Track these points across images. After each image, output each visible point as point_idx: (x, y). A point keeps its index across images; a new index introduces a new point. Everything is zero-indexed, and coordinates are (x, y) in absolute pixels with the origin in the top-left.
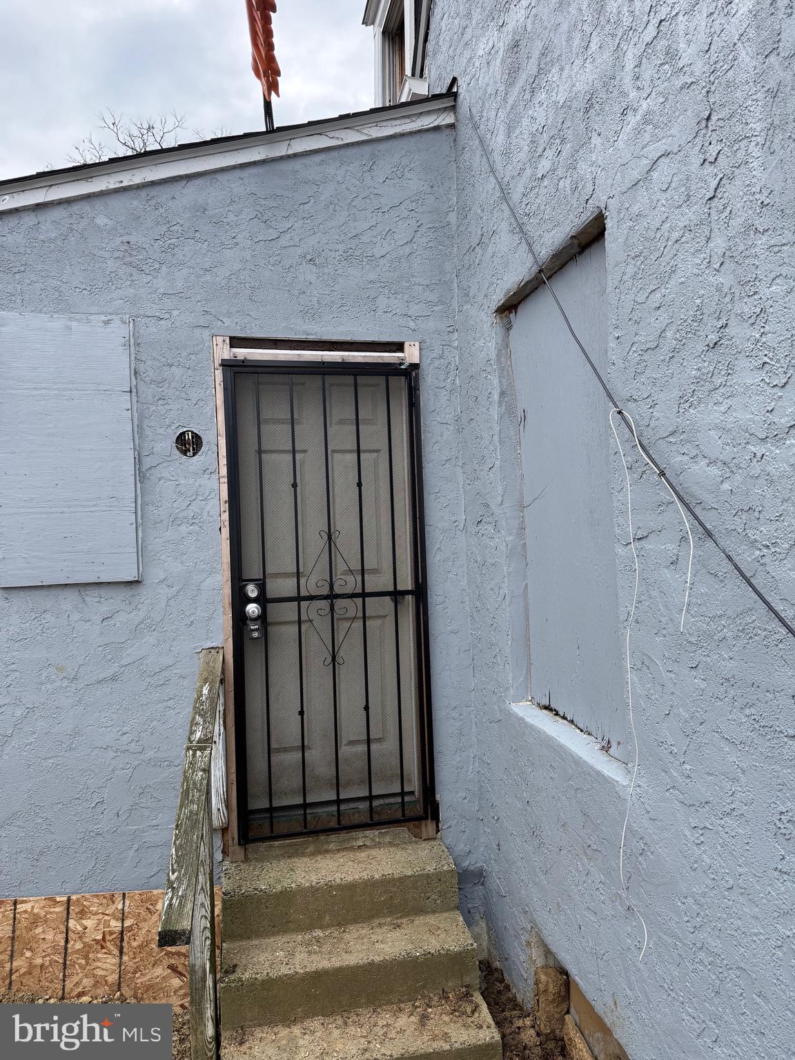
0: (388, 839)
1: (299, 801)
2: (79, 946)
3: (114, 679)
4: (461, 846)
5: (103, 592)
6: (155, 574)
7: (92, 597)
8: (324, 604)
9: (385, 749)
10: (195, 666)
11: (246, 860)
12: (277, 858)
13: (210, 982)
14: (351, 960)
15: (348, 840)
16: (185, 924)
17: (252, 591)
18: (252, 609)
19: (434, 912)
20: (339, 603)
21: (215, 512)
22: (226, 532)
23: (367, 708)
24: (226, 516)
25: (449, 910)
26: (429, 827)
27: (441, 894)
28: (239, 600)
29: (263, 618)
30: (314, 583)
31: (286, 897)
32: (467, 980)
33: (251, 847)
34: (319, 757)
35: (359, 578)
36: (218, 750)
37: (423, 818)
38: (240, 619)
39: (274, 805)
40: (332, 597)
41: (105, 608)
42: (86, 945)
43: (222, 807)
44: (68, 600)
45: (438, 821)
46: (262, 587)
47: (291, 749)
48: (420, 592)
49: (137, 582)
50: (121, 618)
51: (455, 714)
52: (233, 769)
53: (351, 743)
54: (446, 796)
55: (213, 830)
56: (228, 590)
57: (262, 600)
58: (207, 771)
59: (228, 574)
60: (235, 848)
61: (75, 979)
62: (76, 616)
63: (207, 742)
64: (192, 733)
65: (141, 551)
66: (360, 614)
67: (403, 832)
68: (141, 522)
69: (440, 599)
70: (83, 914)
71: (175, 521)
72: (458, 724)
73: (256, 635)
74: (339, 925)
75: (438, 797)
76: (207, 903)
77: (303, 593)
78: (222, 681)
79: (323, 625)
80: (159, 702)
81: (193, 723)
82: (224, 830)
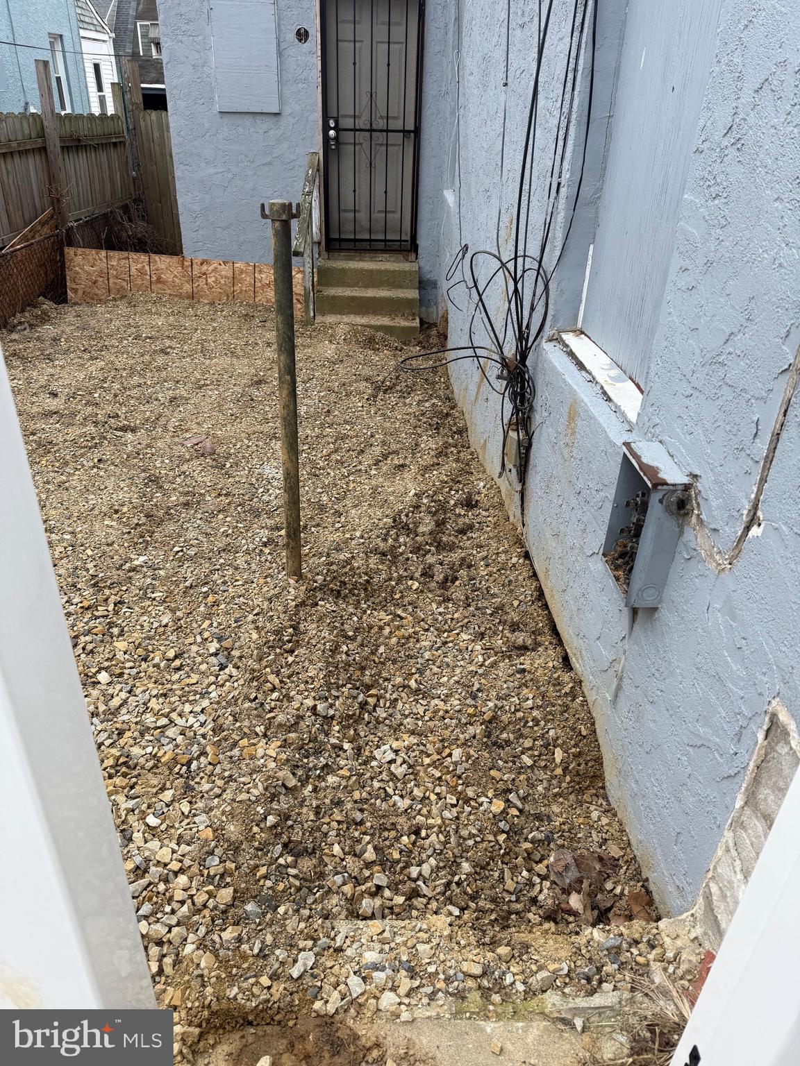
0: (393, 259)
1: (353, 237)
2: (260, 285)
3: (270, 164)
4: (427, 268)
5: (264, 117)
6: (287, 111)
7: (259, 119)
8: (367, 134)
9: (394, 217)
10: (305, 161)
11: (329, 259)
12: (342, 260)
13: (312, 295)
14: (367, 295)
15: (375, 257)
16: (302, 250)
17: (332, 124)
18: (332, 133)
19: (407, 288)
20: (374, 134)
21: (315, 77)
22: (320, 89)
23: (386, 192)
24: (320, 80)
25: (414, 288)
26: (413, 256)
27: (411, 281)
28: (326, 128)
29: (337, 138)
30: (363, 122)
31: (343, 271)
32: (414, 311)
33: (331, 254)
34: (363, 216)
35: (385, 121)
36: (315, 193)
37: (410, 251)
38: (326, 139)
39: (342, 237)
40: (371, 130)
41: (265, 126)
42: (263, 285)
43: (318, 232)
44: (248, 121)
45: (417, 254)
46: (337, 122)
47: (348, 211)
48: (417, 131)
49: (279, 114)
50: (272, 133)
51: (429, 201)
52: (323, 215)
53: (379, 212)
54: (423, 242)
55: (314, 243)
56: (320, 122)
57: (336, 128)
58: (311, 204)
59: (321, 113)
60: (325, 254)
61: (259, 298)
62: (252, 130)
63: (310, 193)
64: (304, 188)
65: (281, 97)
66: (385, 142)
67: (400, 257)
68: (281, 81)
69: (427, 137)
70: (260, 272)
71: (296, 81)
72: (431, 206)
73: (333, 147)
74: (365, 287)
75: (418, 242)
76: (311, 262)
77: (357, 127)
78: (318, 170)
79: (366, 146)
80: (290, 178)
81: (305, 185)
82: (319, 243)
